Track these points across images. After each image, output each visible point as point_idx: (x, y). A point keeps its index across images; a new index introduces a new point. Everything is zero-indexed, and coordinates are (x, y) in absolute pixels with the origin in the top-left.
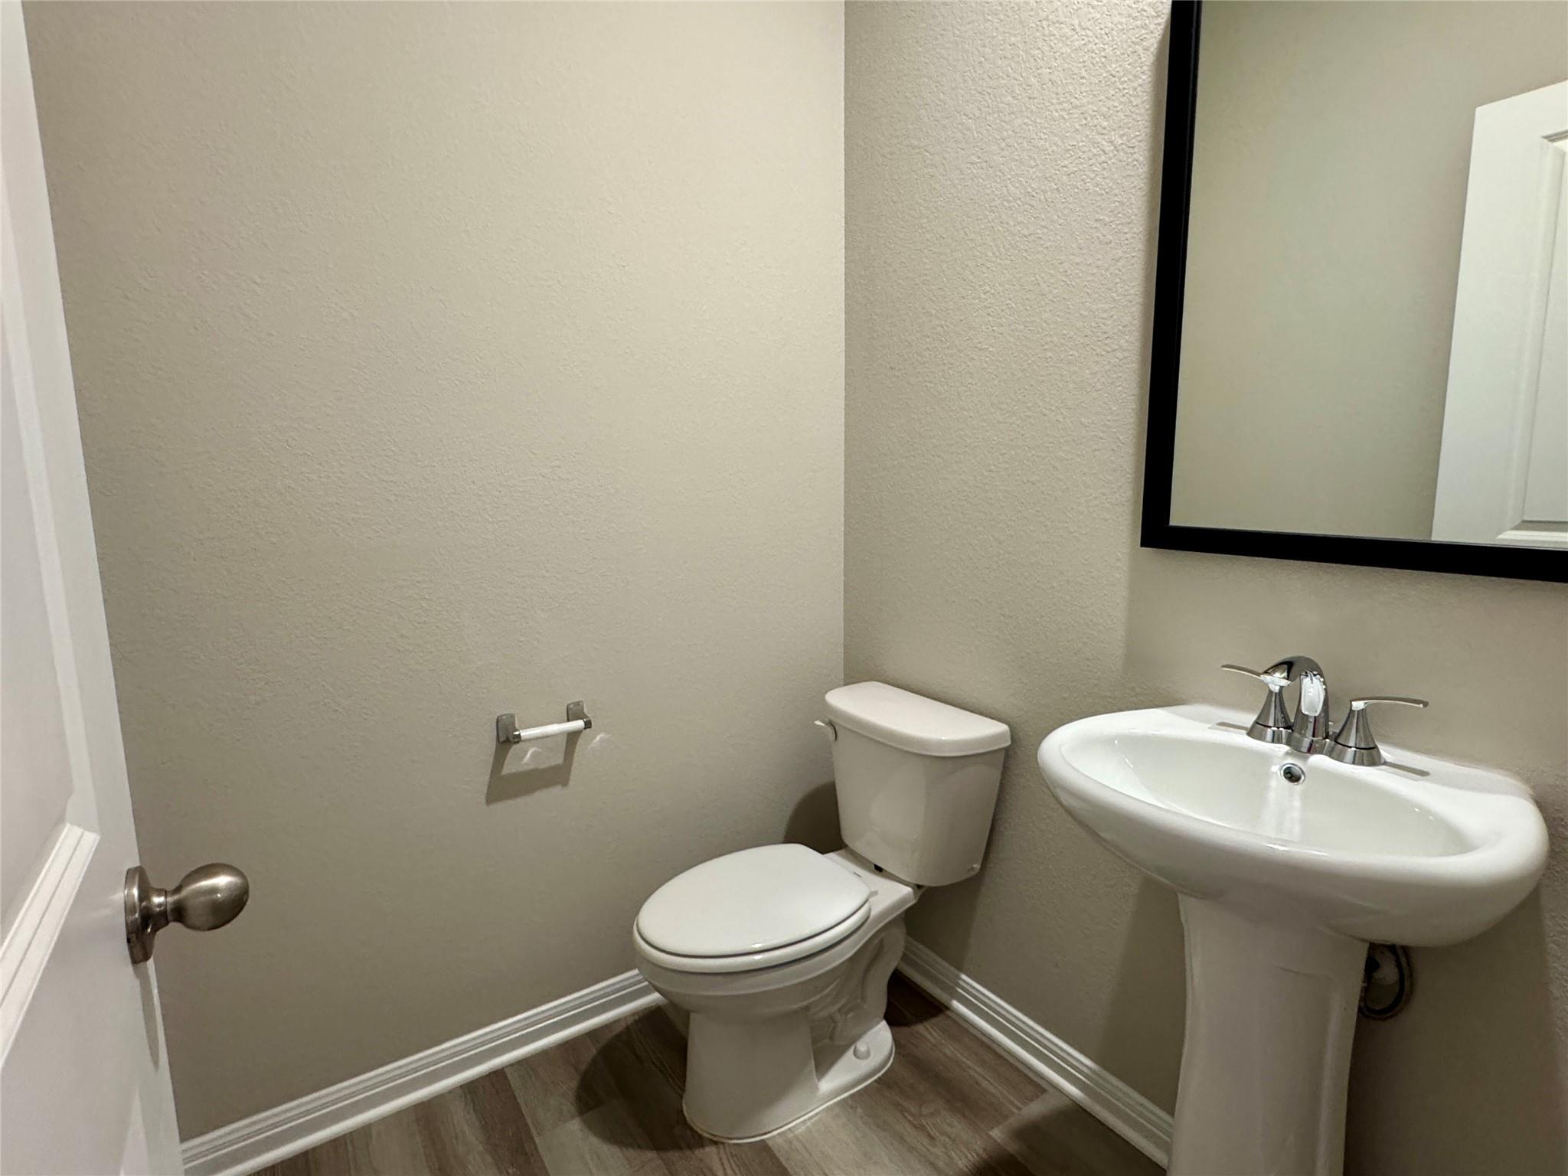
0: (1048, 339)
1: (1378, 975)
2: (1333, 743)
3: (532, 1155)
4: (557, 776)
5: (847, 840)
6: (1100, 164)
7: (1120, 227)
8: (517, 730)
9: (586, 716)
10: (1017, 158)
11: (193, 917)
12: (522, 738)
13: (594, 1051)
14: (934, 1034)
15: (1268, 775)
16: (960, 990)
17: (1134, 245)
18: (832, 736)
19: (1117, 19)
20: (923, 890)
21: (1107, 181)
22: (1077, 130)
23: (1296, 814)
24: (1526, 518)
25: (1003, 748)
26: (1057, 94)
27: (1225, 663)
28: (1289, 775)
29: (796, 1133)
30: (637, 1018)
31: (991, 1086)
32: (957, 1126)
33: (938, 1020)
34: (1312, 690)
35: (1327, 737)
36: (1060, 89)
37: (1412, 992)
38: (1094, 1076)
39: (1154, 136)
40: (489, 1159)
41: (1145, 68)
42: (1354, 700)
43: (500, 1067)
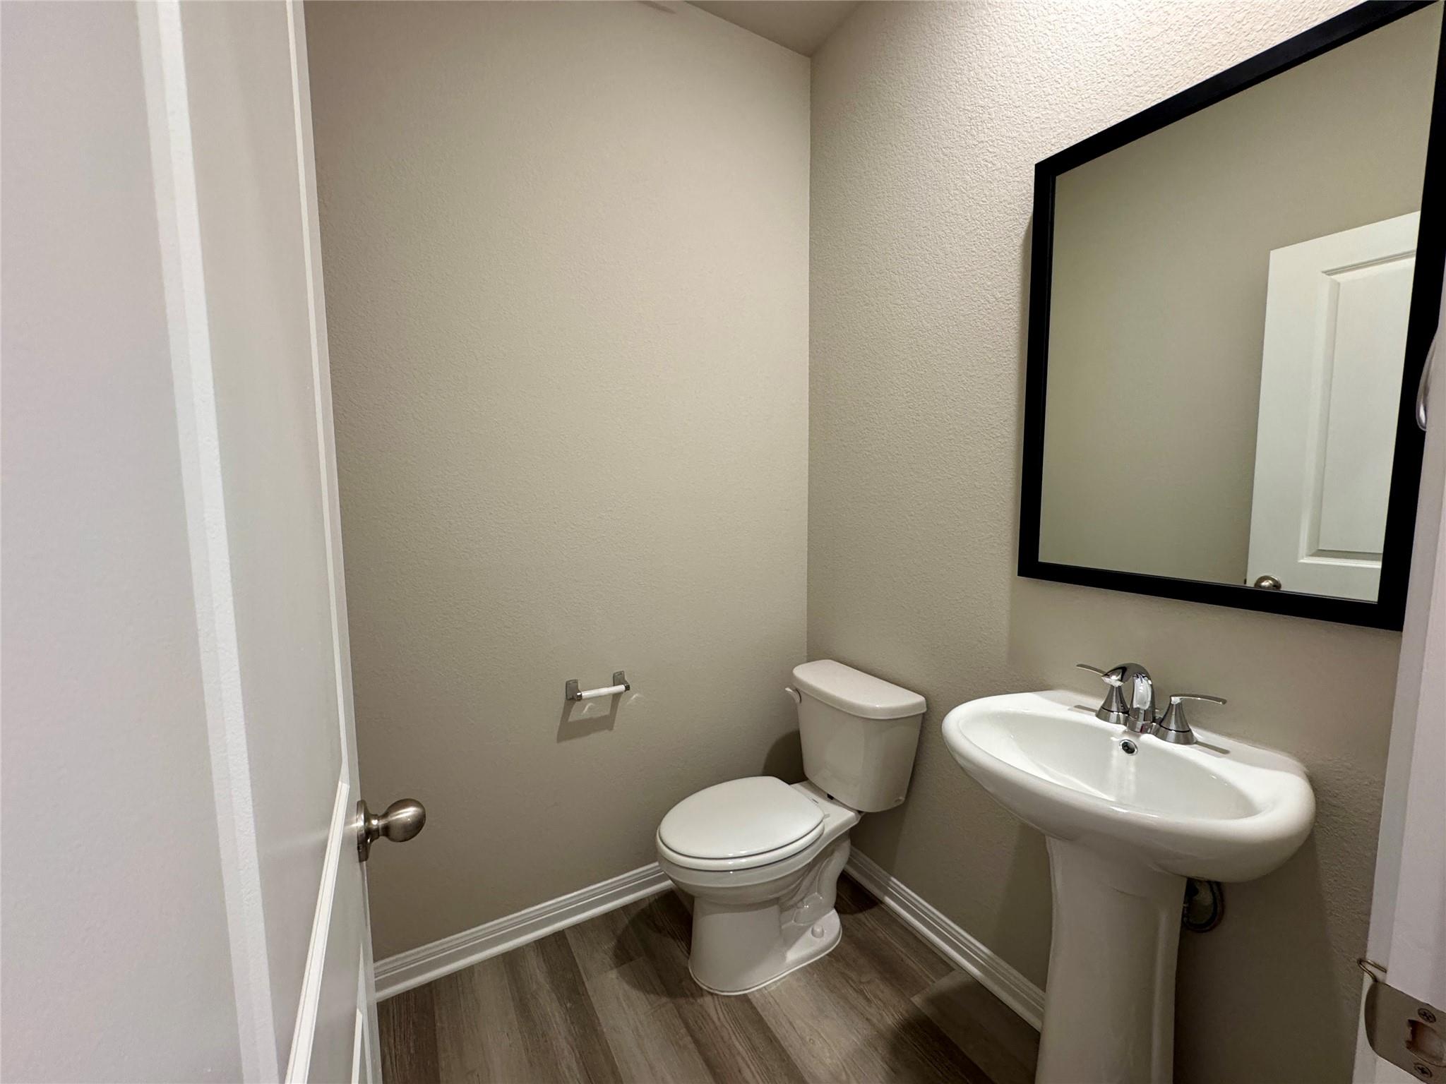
0: (951, 427)
1: (1197, 898)
2: (1158, 726)
3: (583, 995)
4: (605, 723)
5: (808, 774)
6: (986, 310)
7: (1001, 353)
8: (579, 692)
9: (626, 681)
10: (929, 303)
11: (394, 833)
12: (583, 698)
13: (627, 921)
14: (872, 922)
15: (1110, 746)
16: (890, 889)
17: (1010, 366)
18: (798, 700)
19: (997, 214)
20: (863, 814)
21: (991, 321)
22: (970, 286)
23: (1131, 777)
24: (1320, 548)
25: (920, 714)
26: (956, 262)
27: (1080, 663)
28: (1126, 748)
29: (769, 990)
30: (657, 897)
31: (913, 963)
32: (885, 992)
33: (875, 910)
34: (1141, 688)
35: (1154, 722)
36: (957, 258)
37: (1223, 912)
38: (990, 961)
39: (1023, 293)
40: (553, 995)
41: (1017, 247)
42: (1173, 696)
43: (561, 929)
